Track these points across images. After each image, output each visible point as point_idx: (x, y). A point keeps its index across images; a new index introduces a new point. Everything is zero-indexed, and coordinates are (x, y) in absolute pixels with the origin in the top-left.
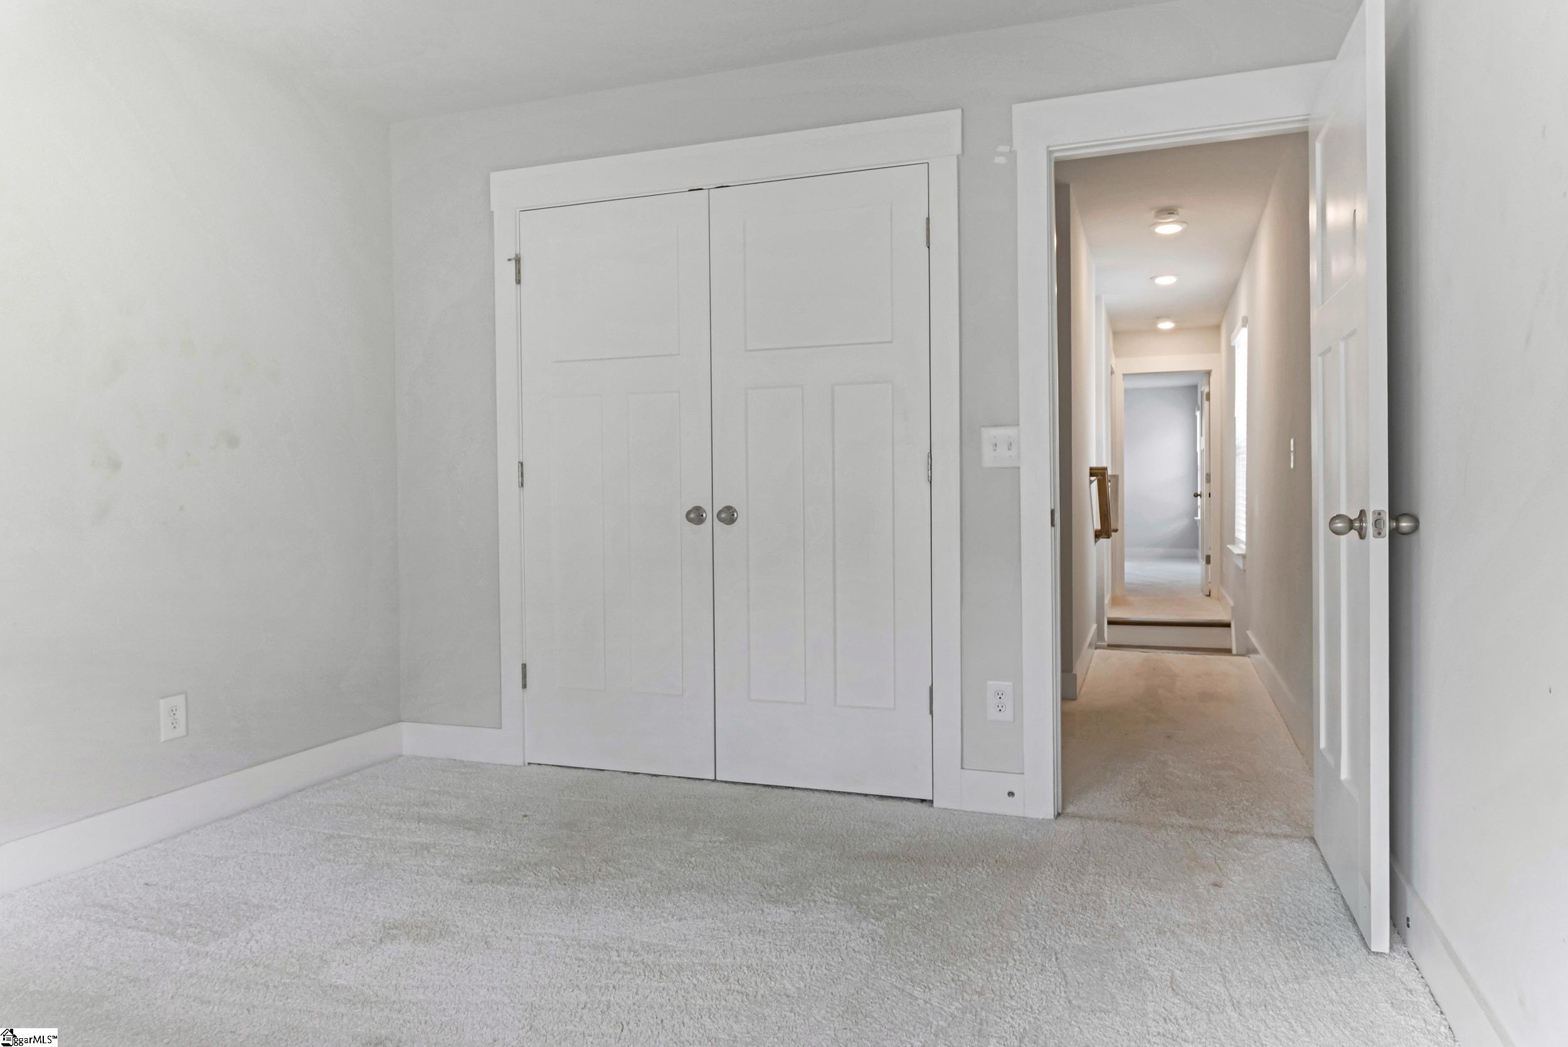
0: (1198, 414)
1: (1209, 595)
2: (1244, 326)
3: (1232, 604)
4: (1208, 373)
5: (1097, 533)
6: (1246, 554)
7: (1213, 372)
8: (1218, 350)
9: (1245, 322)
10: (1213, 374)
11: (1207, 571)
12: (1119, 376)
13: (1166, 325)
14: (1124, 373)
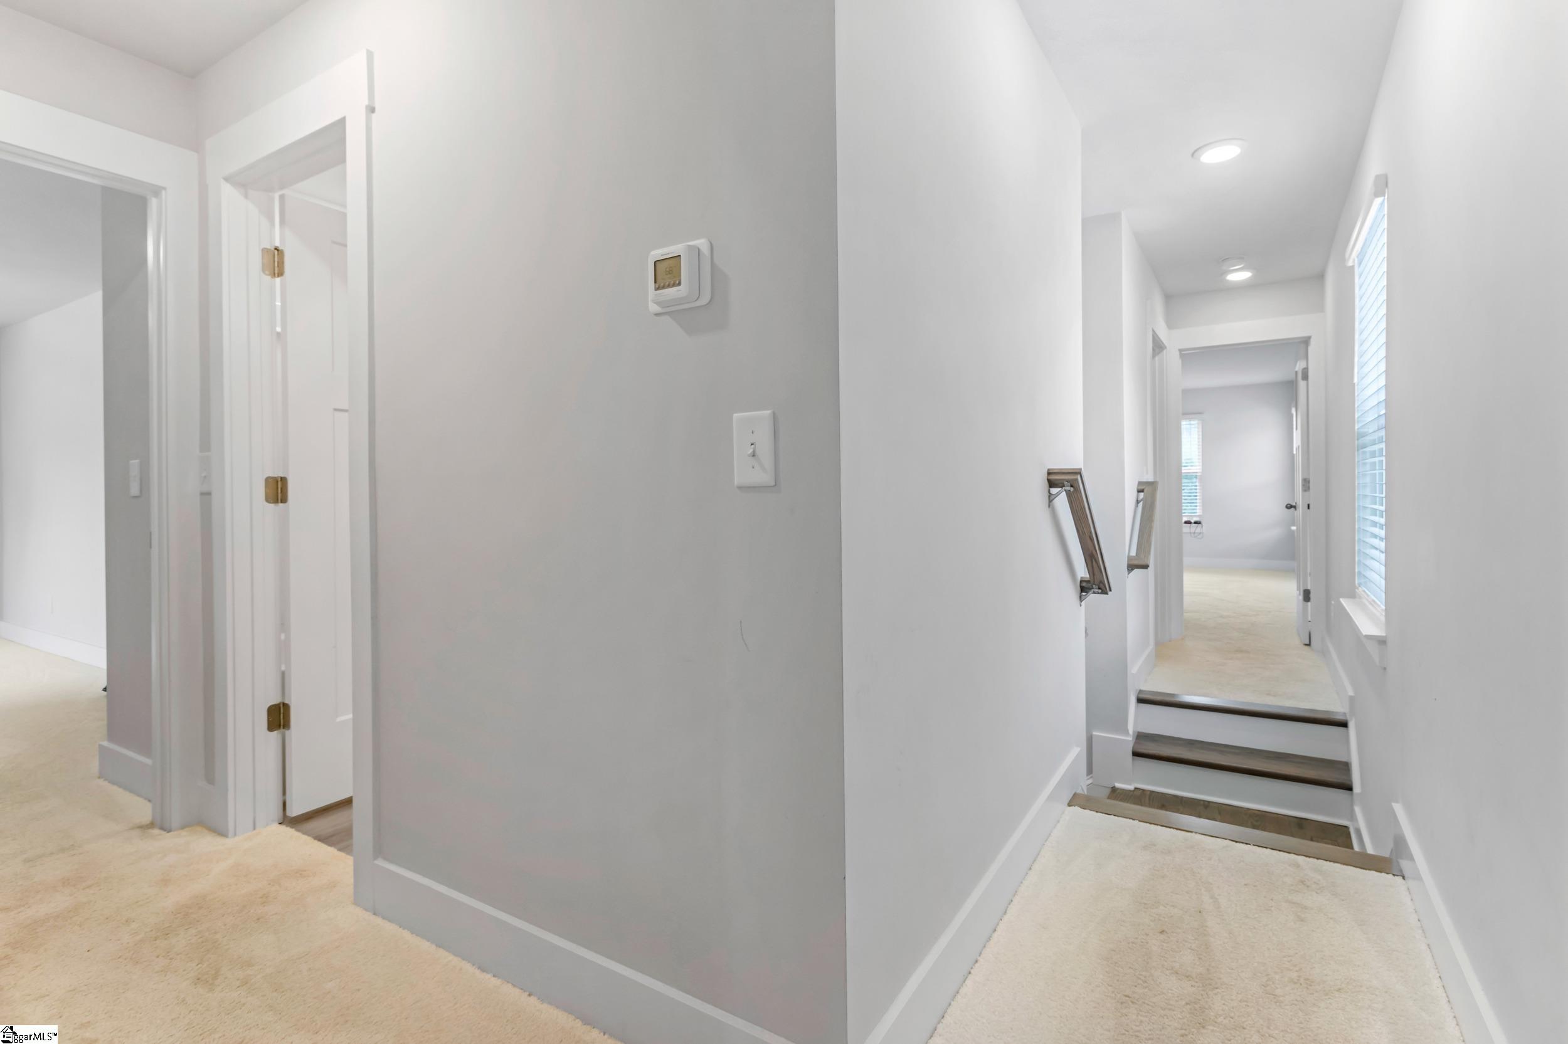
0: (1293, 411)
1: (1309, 645)
2: (1378, 193)
3: (1351, 693)
4: (1306, 341)
5: (1084, 584)
6: (1386, 637)
7: (1312, 340)
8: (1321, 308)
9: (1382, 185)
10: (1313, 342)
11: (1305, 610)
12: (1172, 357)
13: (1239, 276)
14: (1181, 348)
